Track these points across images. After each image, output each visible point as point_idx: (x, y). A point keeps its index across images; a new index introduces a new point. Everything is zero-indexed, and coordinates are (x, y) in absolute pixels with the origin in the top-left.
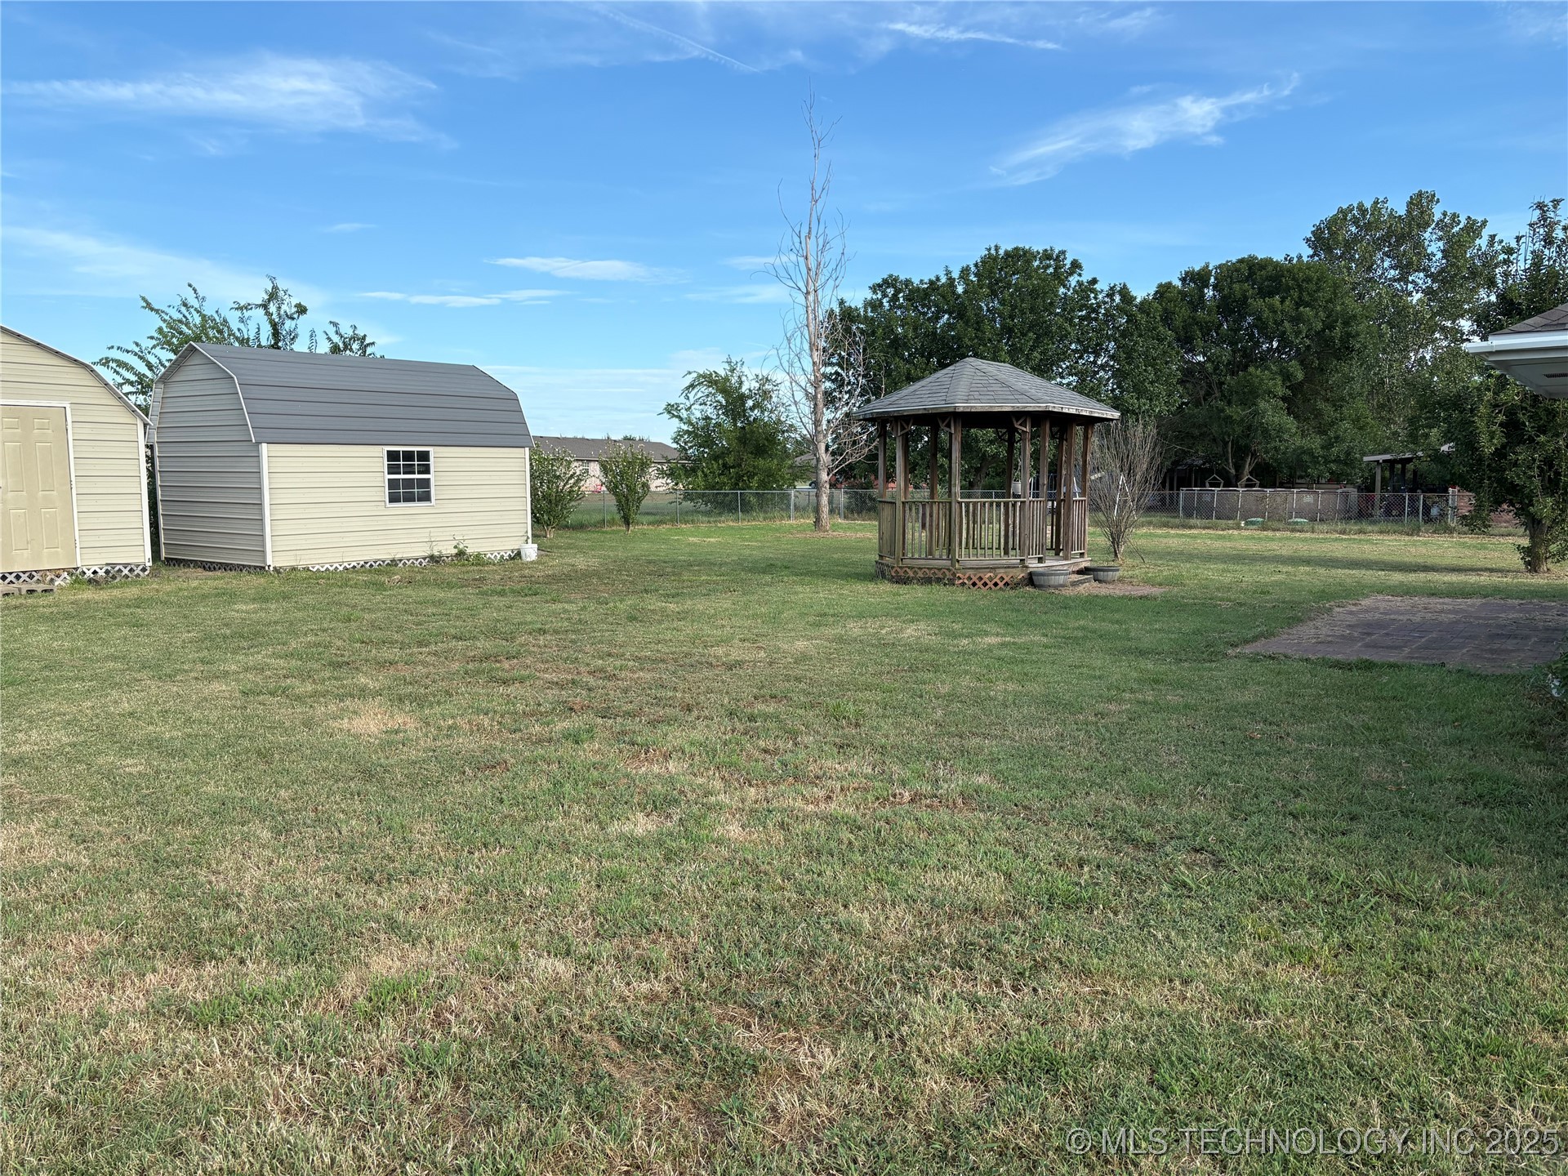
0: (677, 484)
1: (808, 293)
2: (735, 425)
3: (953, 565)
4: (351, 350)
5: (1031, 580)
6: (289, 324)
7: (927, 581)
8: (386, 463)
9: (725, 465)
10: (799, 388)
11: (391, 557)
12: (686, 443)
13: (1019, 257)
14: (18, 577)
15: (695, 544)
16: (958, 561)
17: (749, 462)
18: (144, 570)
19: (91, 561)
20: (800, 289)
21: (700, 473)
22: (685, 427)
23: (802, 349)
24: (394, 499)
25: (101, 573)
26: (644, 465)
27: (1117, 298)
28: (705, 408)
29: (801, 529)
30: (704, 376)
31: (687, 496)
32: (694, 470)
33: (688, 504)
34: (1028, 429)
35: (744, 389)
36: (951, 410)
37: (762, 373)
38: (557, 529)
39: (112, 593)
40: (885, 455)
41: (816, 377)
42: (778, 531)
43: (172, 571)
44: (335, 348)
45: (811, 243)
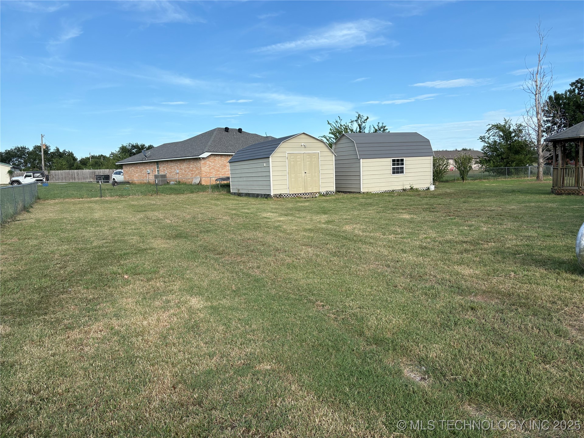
0: (482, 166)
1: (536, 94)
2: (507, 143)
3: (579, 189)
4: (380, 130)
6: (364, 124)
7: (569, 194)
8: (392, 163)
9: (502, 158)
10: (531, 128)
11: (392, 189)
12: (486, 151)
14: (309, 194)
15: (487, 186)
16: (581, 187)
17: (512, 156)
18: (334, 192)
19: (323, 190)
20: (533, 93)
21: (492, 162)
22: (486, 145)
23: (533, 114)
24: (394, 173)
25: (325, 193)
26: (470, 159)
28: (495, 137)
29: (532, 180)
30: (495, 126)
31: (486, 171)
32: (489, 160)
33: (487, 173)
35: (511, 130)
36: (579, 137)
37: (519, 123)
38: (440, 181)
39: (328, 198)
40: (556, 153)
41: (539, 125)
42: (521, 181)
43: (339, 194)
44: (376, 131)
45: (538, 76)
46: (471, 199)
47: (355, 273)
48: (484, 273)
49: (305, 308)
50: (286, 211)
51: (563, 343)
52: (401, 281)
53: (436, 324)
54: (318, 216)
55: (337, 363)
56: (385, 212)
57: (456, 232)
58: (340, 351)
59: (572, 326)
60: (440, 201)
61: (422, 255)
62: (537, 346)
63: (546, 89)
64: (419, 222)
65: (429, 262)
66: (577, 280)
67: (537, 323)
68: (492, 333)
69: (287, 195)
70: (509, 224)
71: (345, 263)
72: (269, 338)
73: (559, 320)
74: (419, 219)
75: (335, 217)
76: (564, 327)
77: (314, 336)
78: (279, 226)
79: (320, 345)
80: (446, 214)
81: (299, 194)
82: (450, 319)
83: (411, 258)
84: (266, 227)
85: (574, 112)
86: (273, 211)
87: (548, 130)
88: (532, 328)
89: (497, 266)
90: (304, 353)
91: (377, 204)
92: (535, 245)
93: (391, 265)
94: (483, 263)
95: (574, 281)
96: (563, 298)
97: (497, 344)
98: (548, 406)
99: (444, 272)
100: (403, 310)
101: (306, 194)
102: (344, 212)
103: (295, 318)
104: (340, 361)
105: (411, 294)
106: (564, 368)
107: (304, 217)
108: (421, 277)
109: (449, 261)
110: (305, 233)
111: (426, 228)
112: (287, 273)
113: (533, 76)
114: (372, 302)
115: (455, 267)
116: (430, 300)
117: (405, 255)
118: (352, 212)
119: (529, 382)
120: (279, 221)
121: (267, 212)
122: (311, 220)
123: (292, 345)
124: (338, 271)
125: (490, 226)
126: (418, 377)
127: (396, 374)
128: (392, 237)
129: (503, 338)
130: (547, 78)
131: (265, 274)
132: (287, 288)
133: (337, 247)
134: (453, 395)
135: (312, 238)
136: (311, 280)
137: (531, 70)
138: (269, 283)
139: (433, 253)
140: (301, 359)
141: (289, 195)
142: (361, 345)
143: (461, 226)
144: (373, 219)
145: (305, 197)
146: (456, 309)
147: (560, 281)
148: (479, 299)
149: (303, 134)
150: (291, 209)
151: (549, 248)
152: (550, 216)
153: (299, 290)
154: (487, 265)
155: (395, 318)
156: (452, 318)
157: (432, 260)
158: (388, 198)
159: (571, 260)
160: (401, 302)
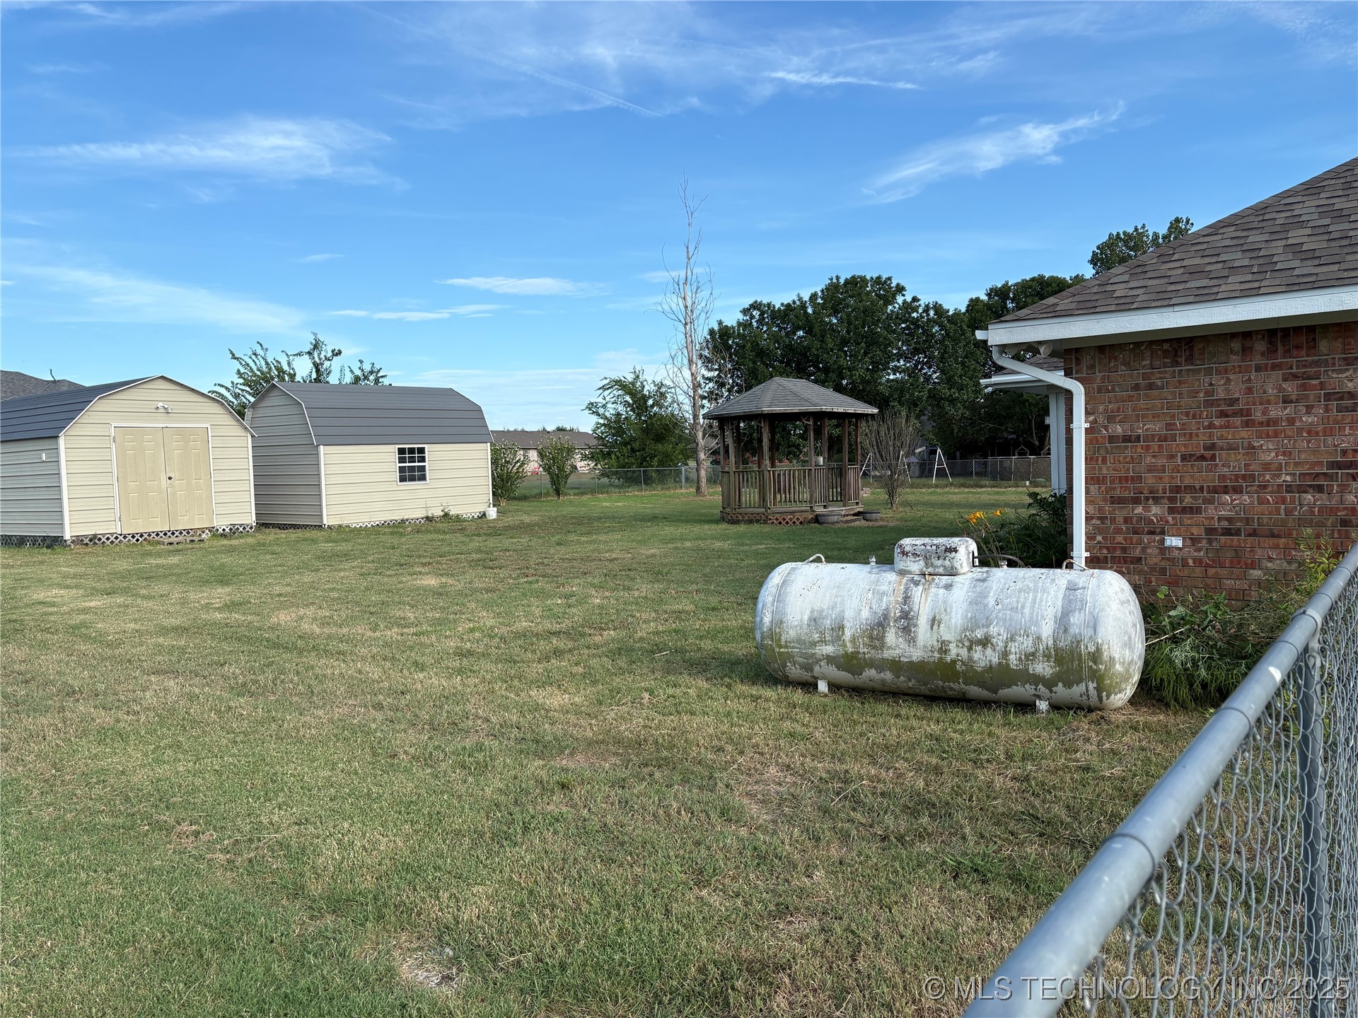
0: (596, 465)
1: (686, 324)
2: (640, 419)
3: (766, 511)
4: (368, 380)
5: (817, 519)
6: (327, 364)
7: (750, 522)
8: (397, 456)
9: (633, 450)
10: (681, 392)
11: (401, 518)
12: (602, 433)
13: (855, 283)
14: (181, 533)
15: (606, 507)
16: (770, 508)
17: (652, 446)
18: (251, 528)
19: (222, 523)
20: (681, 321)
21: (613, 456)
22: (602, 421)
23: (682, 364)
24: (402, 479)
25: (227, 530)
26: (570, 451)
27: (932, 313)
28: (615, 406)
29: (687, 495)
30: (616, 382)
31: (603, 475)
32: (609, 454)
33: (606, 480)
34: (811, 423)
35: (646, 392)
36: (761, 412)
37: (658, 380)
38: (509, 499)
39: (234, 542)
40: (724, 442)
41: (694, 384)
42: (670, 497)
43: (267, 531)
44: (357, 379)
45: (688, 287)
46: (573, 537)
47: (294, 734)
48: (592, 699)
49: (140, 849)
50: (110, 581)
51: (734, 835)
52: (408, 741)
53: (481, 835)
54: (202, 592)
55: (221, 985)
56: (380, 573)
57: (537, 612)
58: (234, 950)
59: (749, 795)
60: (507, 543)
61: (460, 671)
62: (685, 851)
63: (703, 315)
64: (460, 593)
65: (475, 686)
66: (760, 697)
67: (689, 799)
68: (601, 837)
69: (116, 538)
70: (644, 589)
71: (269, 711)
72: (17, 954)
73: (727, 787)
74: (459, 587)
75: (251, 592)
76: (737, 799)
77: (160, 922)
78: (83, 625)
79: (177, 945)
80: (519, 571)
81: (153, 535)
82: (513, 819)
83: (435, 681)
84: (42, 631)
85: (755, 363)
86: (69, 581)
87: (712, 396)
88: (679, 813)
89: (618, 680)
90: (127, 977)
91: (363, 554)
92: (689, 629)
93: (384, 703)
94: (589, 677)
95: (755, 699)
96: (735, 737)
97: (608, 861)
98: (704, 981)
99: (507, 709)
100: (408, 814)
101: (173, 534)
102: (276, 578)
103: (109, 881)
104: (233, 979)
105: (429, 771)
106: (735, 890)
107: (162, 596)
108: (456, 724)
109: (520, 680)
110: (161, 640)
111: (473, 605)
112: (96, 755)
113: (680, 286)
114: (330, 804)
115: (531, 693)
116: (470, 779)
117: (421, 676)
118: (297, 577)
119: (669, 934)
120: (85, 611)
121: (49, 586)
122: (184, 603)
123: (93, 961)
124: (245, 734)
125: (607, 594)
126: (435, 975)
127: (381, 980)
128: (393, 634)
129: (622, 844)
130: (704, 294)
131: (25, 766)
132: (91, 799)
133: (252, 668)
134: (511, 1003)
135: (183, 650)
136: (167, 767)
137: (674, 274)
138: (36, 792)
139: (486, 665)
140: (117, 997)
141: (121, 538)
142: (294, 921)
143: (549, 596)
144: (349, 591)
145: (170, 540)
146: (528, 793)
147: (731, 701)
148: (577, 763)
149: (160, 380)
150: (124, 576)
151: (712, 634)
152: (719, 566)
153: (128, 799)
154: (598, 681)
155: (387, 836)
156: (518, 816)
157: (483, 680)
158: (390, 540)
159: (752, 655)
160: (403, 793)
